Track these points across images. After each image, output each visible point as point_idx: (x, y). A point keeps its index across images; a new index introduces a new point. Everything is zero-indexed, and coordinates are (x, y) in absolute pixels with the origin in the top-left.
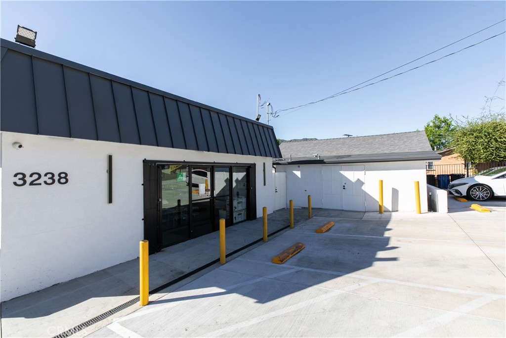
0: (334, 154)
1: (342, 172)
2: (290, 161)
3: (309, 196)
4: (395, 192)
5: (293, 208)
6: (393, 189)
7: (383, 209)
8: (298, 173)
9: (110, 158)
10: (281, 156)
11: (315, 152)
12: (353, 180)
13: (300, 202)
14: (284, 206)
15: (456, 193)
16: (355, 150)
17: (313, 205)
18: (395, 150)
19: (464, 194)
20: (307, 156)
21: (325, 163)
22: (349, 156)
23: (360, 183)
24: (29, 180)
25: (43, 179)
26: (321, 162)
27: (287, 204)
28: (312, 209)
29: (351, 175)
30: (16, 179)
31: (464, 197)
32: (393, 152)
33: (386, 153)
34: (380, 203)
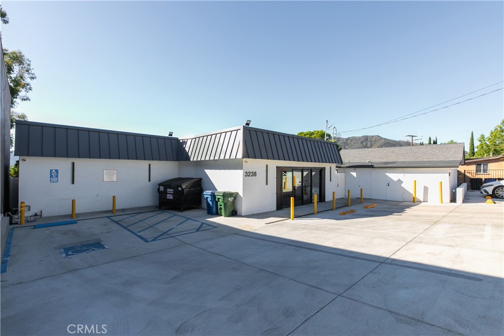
0: (384, 161)
1: (387, 174)
2: (348, 165)
3: (361, 189)
4: (426, 189)
5: (350, 198)
6: (425, 187)
7: (416, 200)
8: (354, 174)
9: (267, 166)
10: (342, 163)
11: (369, 158)
12: (395, 179)
13: (355, 194)
14: (343, 197)
15: (485, 192)
16: (401, 157)
17: (364, 197)
18: (433, 159)
19: (491, 193)
20: (362, 161)
21: (374, 167)
22: (394, 163)
23: (400, 182)
24: (248, 174)
25: (251, 174)
26: (371, 167)
27: (345, 195)
28: (364, 199)
29: (394, 176)
30: (245, 174)
31: (490, 195)
32: (431, 160)
33: (425, 161)
34: (414, 196)
